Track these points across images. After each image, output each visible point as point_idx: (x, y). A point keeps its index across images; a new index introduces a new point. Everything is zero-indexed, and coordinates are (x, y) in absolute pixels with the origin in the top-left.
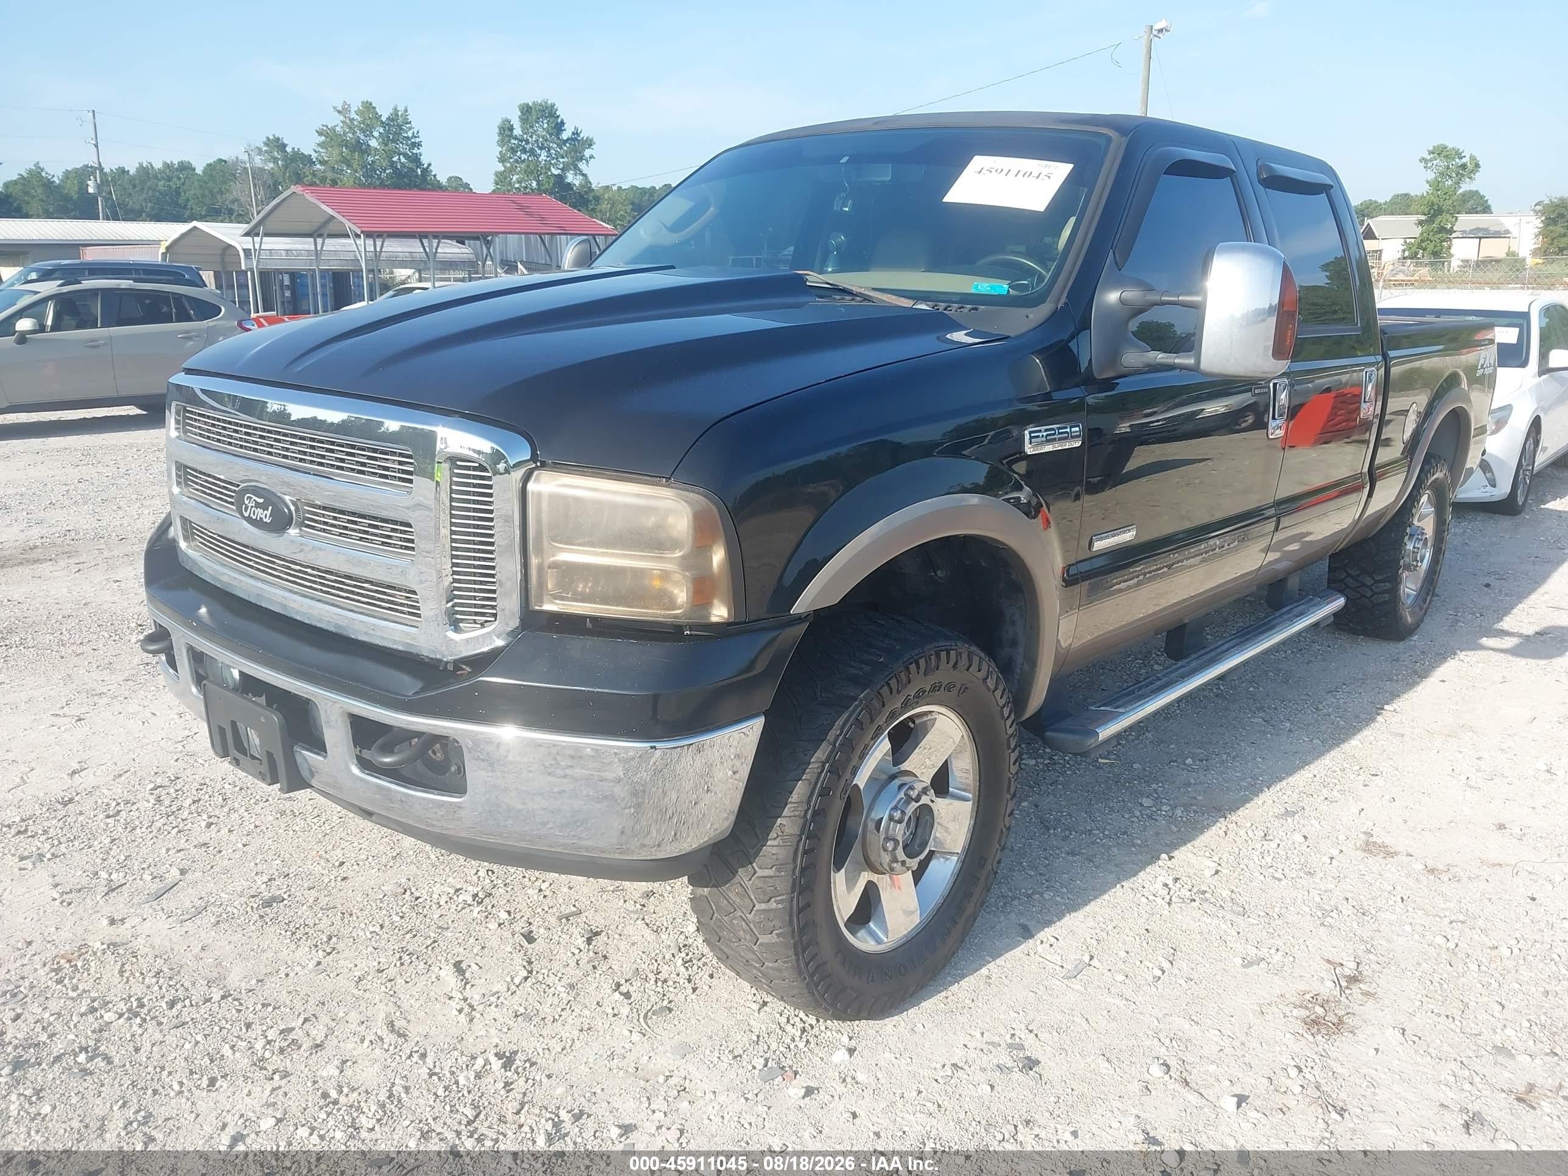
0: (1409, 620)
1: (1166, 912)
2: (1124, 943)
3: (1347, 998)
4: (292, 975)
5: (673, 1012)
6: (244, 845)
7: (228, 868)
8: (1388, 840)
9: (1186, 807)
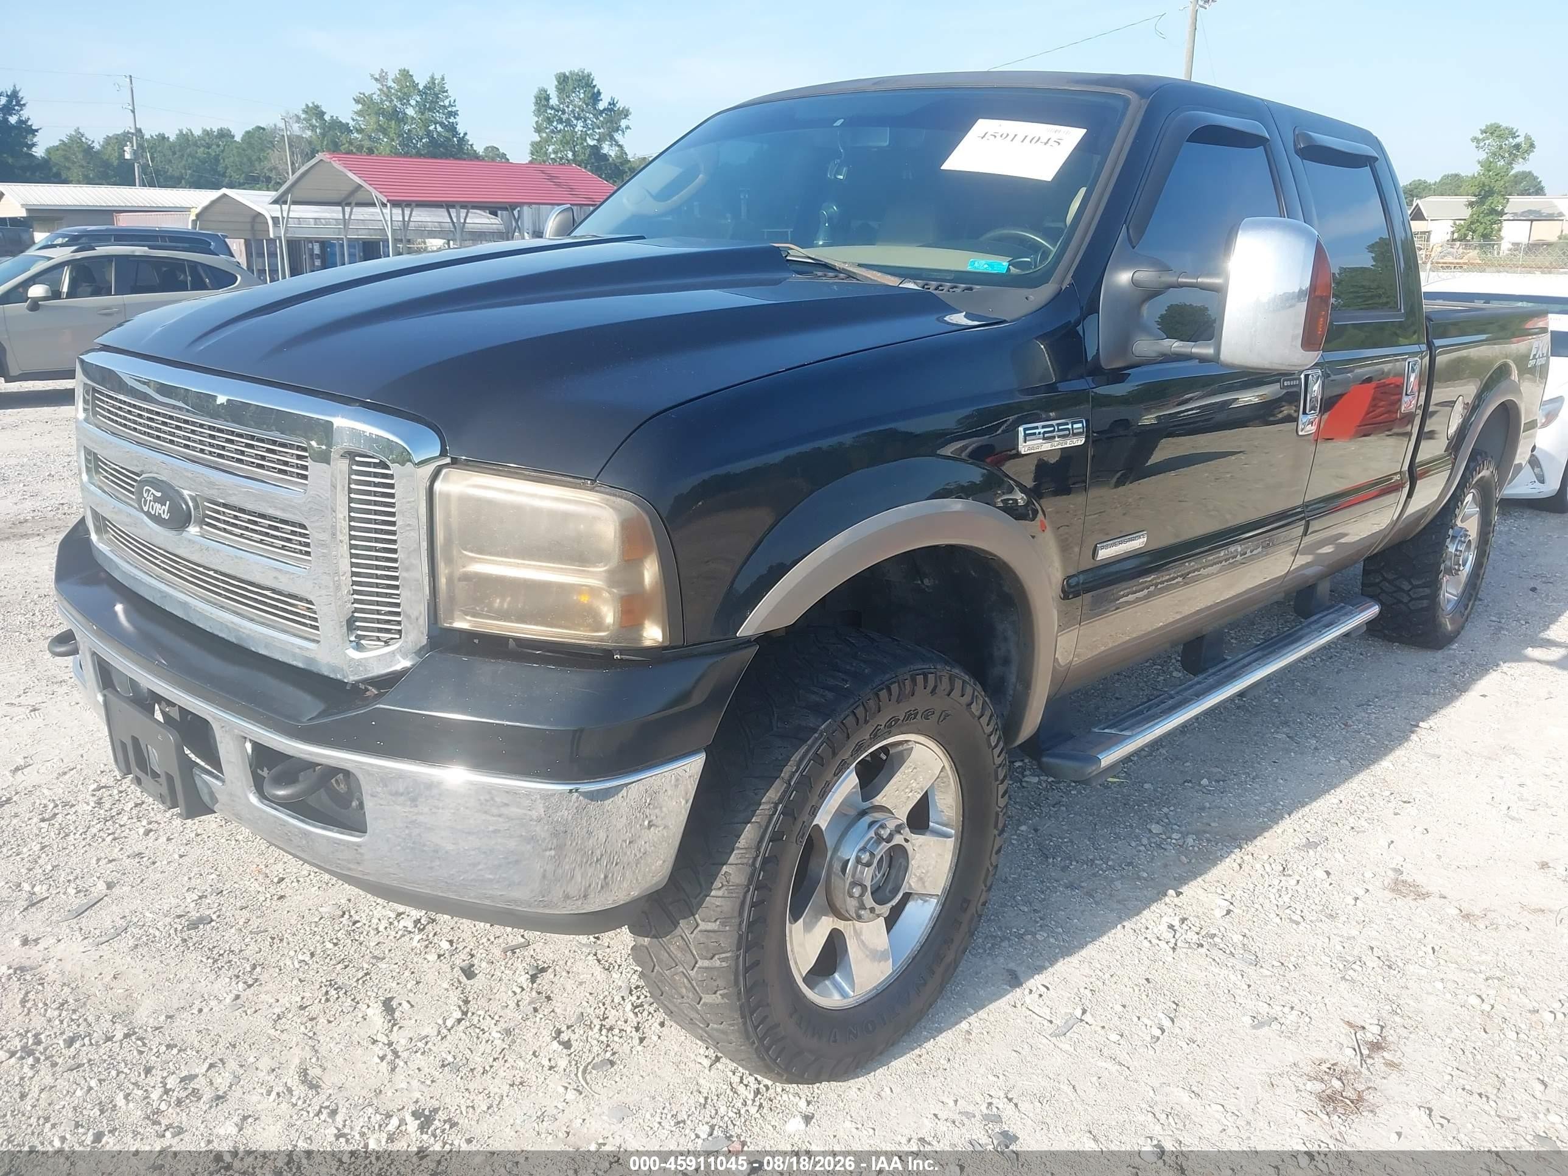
0: (1449, 627)
1: (1170, 959)
2: (1121, 994)
3: (1368, 1068)
4: (205, 1010)
5: (616, 1067)
6: (181, 856)
7: (159, 882)
8: (1420, 879)
9: (1199, 834)
